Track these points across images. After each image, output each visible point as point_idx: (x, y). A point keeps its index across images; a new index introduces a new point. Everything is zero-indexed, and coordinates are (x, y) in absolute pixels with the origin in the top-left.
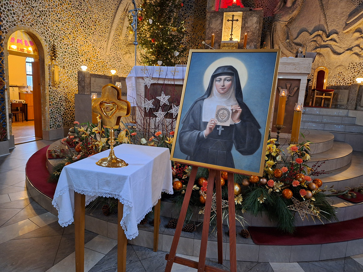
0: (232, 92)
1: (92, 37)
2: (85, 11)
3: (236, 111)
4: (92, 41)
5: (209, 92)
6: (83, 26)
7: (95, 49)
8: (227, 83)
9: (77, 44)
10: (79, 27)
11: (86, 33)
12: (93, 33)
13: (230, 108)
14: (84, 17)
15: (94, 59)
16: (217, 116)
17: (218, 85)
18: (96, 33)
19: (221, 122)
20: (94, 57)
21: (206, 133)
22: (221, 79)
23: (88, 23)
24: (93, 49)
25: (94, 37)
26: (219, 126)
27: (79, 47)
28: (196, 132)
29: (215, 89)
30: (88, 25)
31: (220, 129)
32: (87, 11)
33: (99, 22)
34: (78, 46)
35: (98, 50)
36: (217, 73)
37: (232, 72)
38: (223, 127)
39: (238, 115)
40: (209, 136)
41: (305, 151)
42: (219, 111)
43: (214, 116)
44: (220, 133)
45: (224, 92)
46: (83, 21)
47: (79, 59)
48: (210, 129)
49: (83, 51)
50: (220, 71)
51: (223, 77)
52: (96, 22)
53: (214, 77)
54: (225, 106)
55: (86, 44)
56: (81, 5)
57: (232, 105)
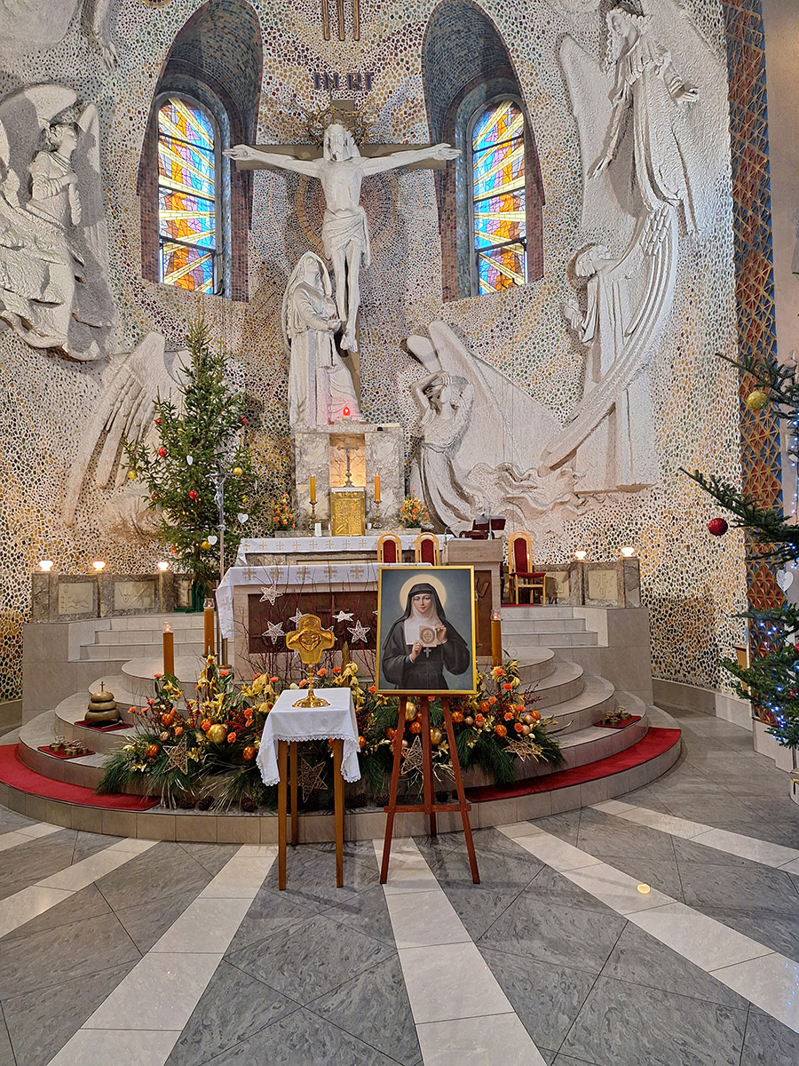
0: (433, 609)
1: (36, 489)
2: (23, 436)
3: (441, 630)
4: (37, 498)
5: (409, 612)
6: (19, 469)
7: (42, 515)
8: (427, 602)
9: (6, 508)
10: (9, 472)
11: (24, 483)
12: (39, 480)
13: (434, 628)
14: (21, 449)
15: (40, 538)
16: (421, 638)
17: (417, 604)
18: (45, 480)
19: (427, 643)
20: (40, 532)
21: (412, 657)
22: (419, 598)
23: (28, 460)
24: (37, 517)
25: (41, 489)
26: (425, 648)
27: (9, 515)
28: (402, 658)
29: (414, 609)
30: (28, 465)
31: (427, 651)
32: (26, 436)
33: (50, 456)
34: (7, 513)
35: (49, 516)
36: (413, 591)
37: (429, 590)
38: (430, 648)
39: (443, 633)
40: (417, 659)
41: (513, 673)
42: (422, 632)
43: (418, 638)
44: (428, 656)
45: (425, 612)
46: (19, 457)
47: (9, 543)
48: (417, 652)
49: (18, 522)
50: (416, 590)
51: (421, 595)
52: (44, 458)
53: (411, 596)
54: (428, 626)
55: (24, 506)
56: (15, 425)
57: (435, 625)
